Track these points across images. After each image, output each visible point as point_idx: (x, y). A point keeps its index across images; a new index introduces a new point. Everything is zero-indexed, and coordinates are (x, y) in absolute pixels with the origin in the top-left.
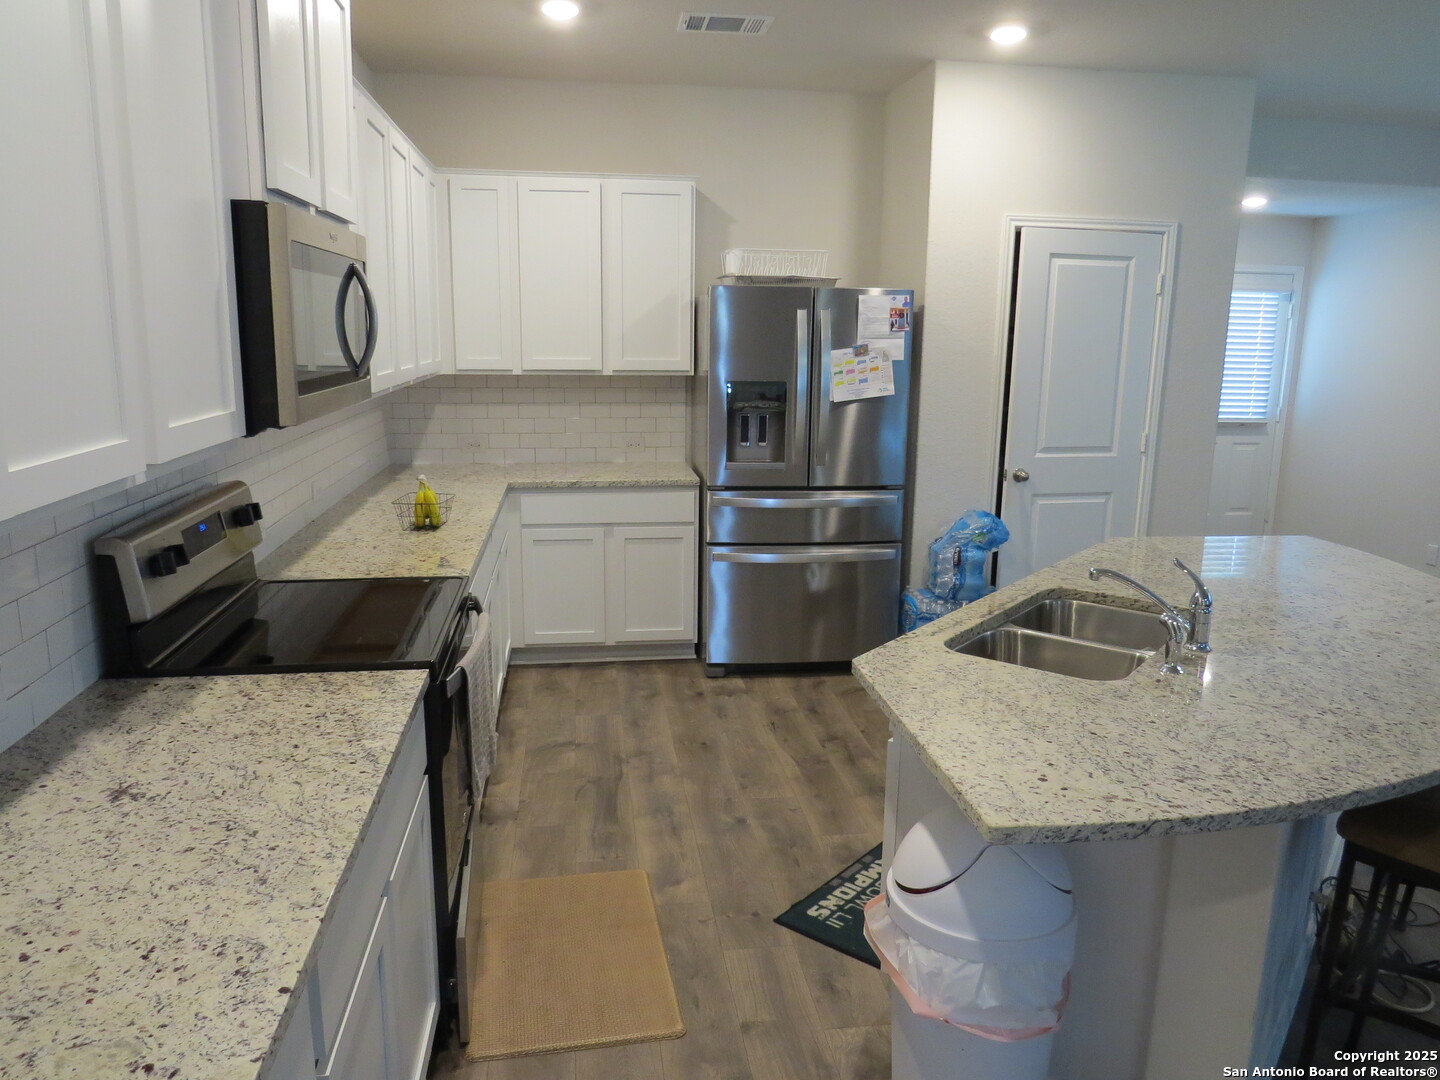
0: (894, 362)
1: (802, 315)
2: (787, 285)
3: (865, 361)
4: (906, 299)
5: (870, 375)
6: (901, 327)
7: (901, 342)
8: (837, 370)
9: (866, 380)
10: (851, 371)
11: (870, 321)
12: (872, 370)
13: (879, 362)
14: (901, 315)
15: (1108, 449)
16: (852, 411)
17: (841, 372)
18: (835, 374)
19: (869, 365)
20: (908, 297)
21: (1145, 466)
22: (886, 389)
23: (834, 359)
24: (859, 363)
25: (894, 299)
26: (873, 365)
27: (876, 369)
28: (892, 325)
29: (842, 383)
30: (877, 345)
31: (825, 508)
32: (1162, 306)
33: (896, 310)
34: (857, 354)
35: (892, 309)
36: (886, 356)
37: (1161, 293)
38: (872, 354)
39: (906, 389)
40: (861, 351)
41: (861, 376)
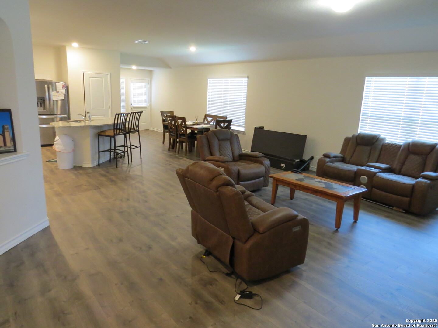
0: (64, 94)
1: (46, 86)
2: (43, 81)
5: (60, 96)
6: (64, 88)
7: (65, 91)
8: (54, 95)
10: (56, 95)
11: (59, 87)
13: (61, 94)
14: (64, 86)
15: (103, 108)
16: (59, 102)
20: (65, 83)
21: (110, 111)
22: (63, 98)
23: (53, 93)
24: (58, 94)
25: (63, 84)
29: (55, 97)
30: (60, 91)
31: (56, 117)
32: (109, 86)
34: (57, 92)
35: (62, 86)
36: (62, 93)
37: (109, 84)
39: (67, 98)
40: (58, 92)
41: (58, 96)
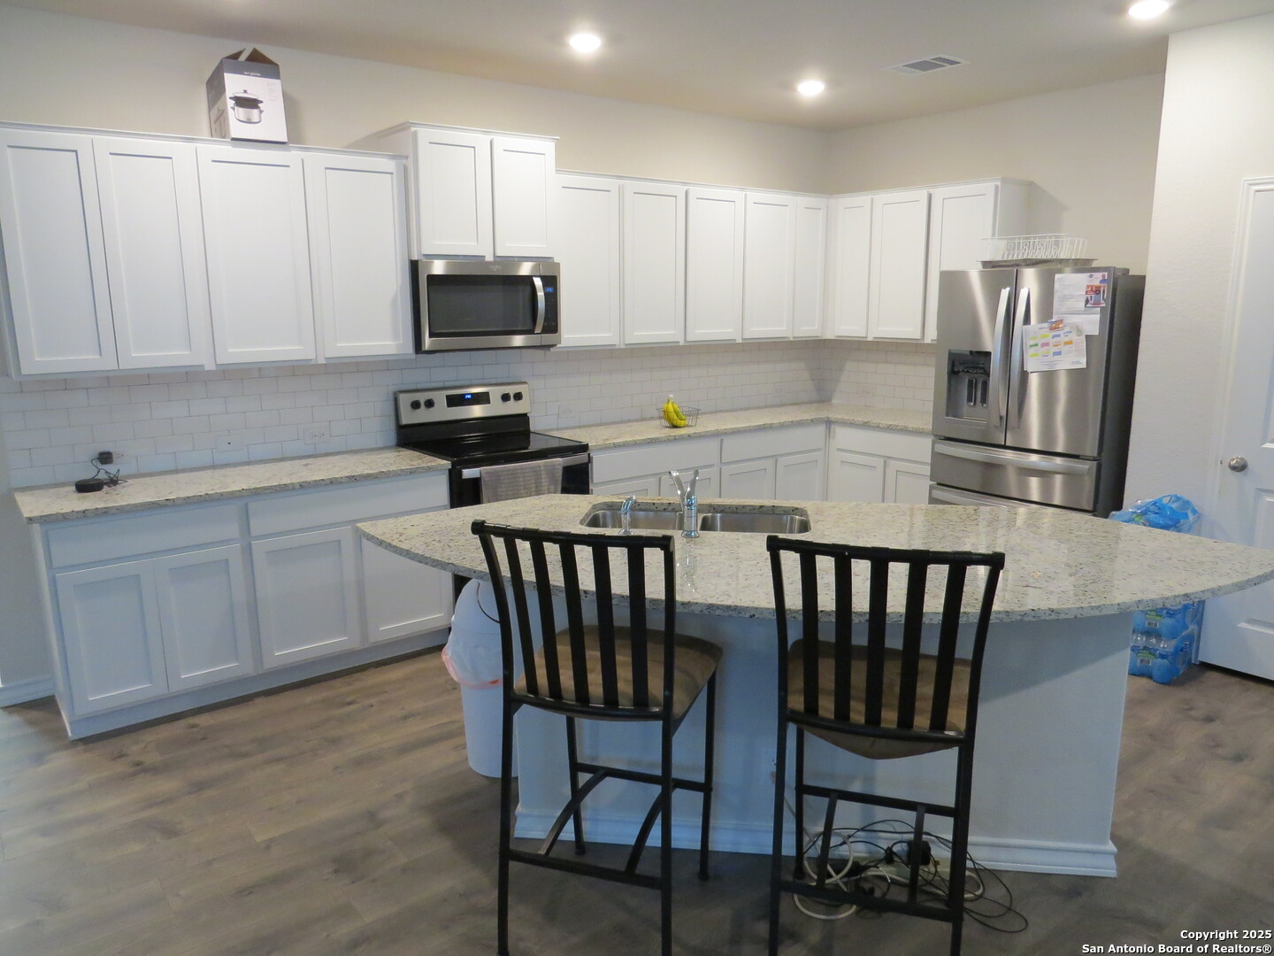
0: (1086, 336)
3: (1059, 336)
4: (1104, 276)
5: (1065, 349)
6: (1096, 304)
7: (1097, 317)
8: (1032, 343)
9: (1059, 353)
10: (1046, 344)
11: (1065, 298)
12: (1066, 343)
13: (1073, 337)
14: (1098, 290)
17: (1037, 345)
18: (1031, 346)
19: (1063, 339)
20: (1106, 274)
22: (1078, 362)
24: (1053, 337)
25: (1091, 276)
26: (1067, 339)
27: (1070, 342)
28: (1087, 302)
29: (1037, 355)
30: (1071, 320)
33: (1092, 287)
34: (1052, 328)
35: (1088, 287)
36: (1079, 331)
38: (1067, 329)
40: (1056, 326)
41: (1056, 349)
